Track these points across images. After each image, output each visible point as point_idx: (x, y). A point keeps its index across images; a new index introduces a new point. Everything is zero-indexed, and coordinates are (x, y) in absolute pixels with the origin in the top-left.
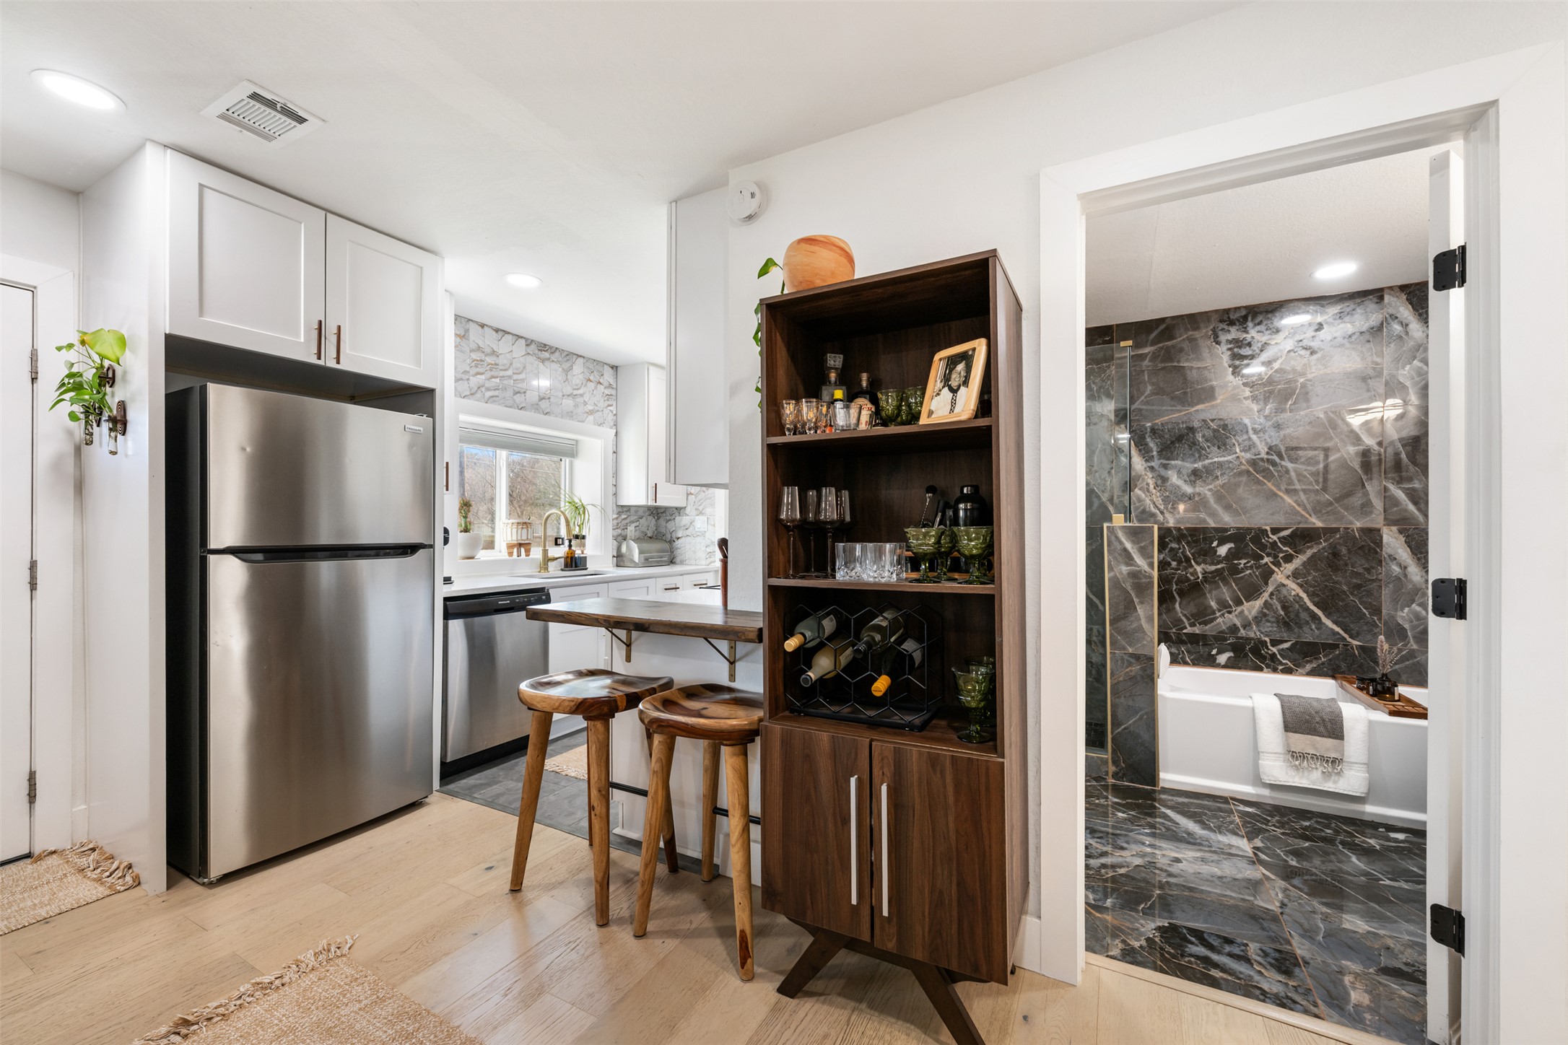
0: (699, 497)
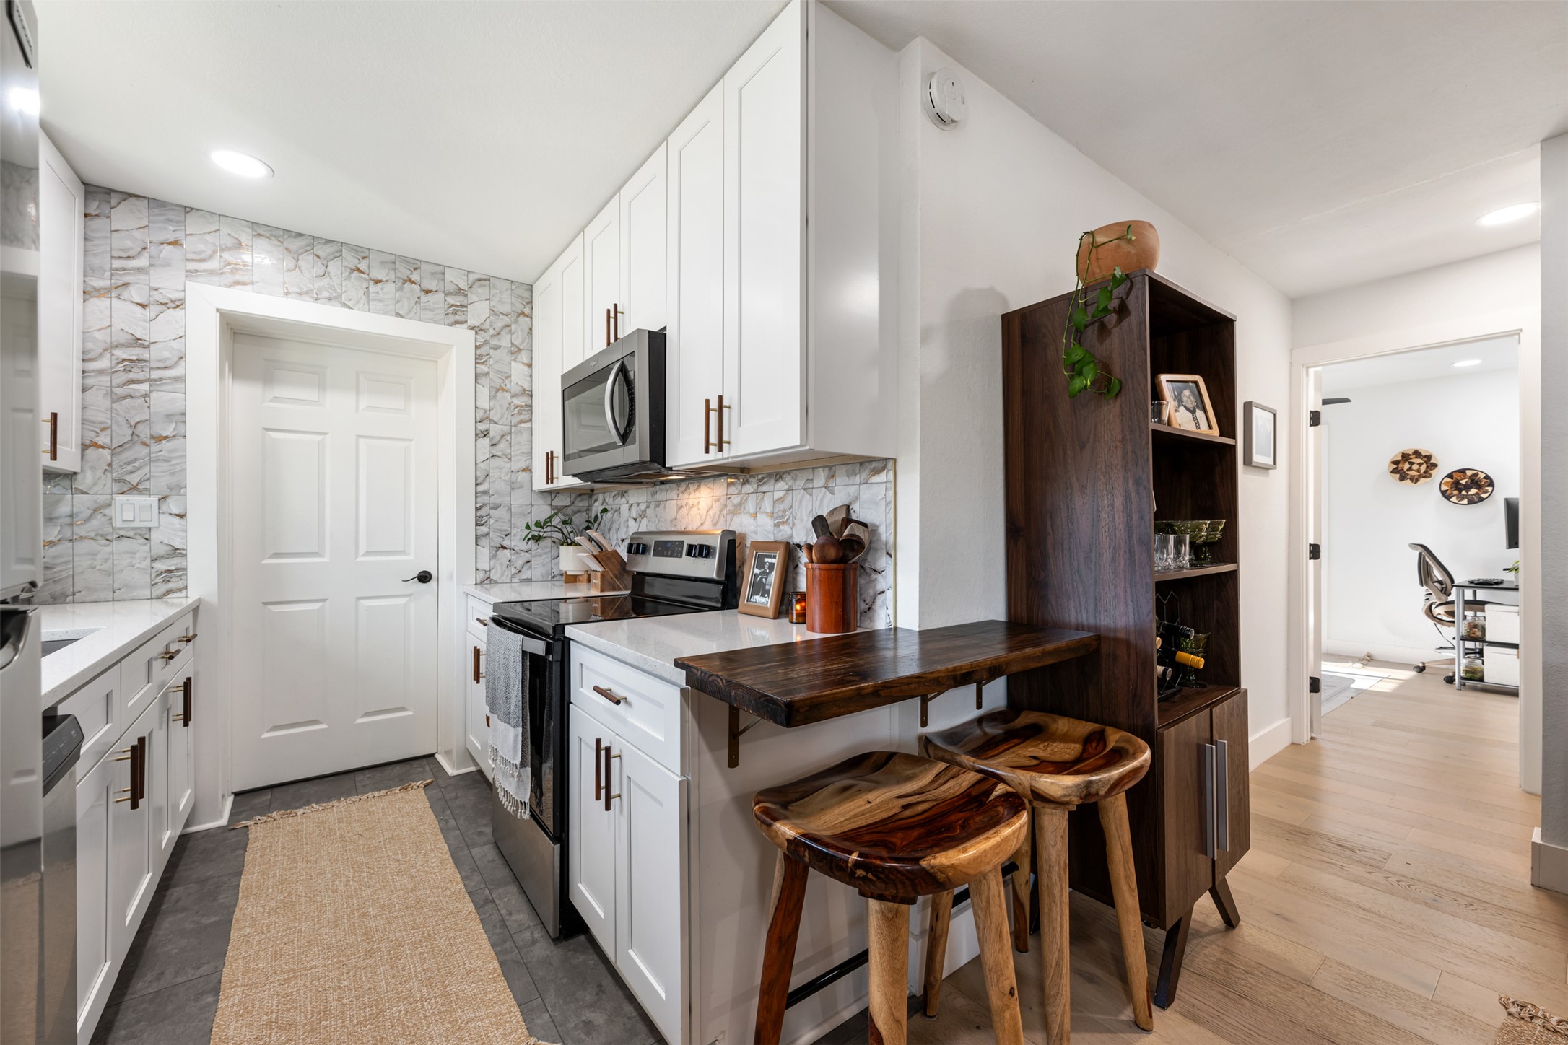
0: (126, 456)
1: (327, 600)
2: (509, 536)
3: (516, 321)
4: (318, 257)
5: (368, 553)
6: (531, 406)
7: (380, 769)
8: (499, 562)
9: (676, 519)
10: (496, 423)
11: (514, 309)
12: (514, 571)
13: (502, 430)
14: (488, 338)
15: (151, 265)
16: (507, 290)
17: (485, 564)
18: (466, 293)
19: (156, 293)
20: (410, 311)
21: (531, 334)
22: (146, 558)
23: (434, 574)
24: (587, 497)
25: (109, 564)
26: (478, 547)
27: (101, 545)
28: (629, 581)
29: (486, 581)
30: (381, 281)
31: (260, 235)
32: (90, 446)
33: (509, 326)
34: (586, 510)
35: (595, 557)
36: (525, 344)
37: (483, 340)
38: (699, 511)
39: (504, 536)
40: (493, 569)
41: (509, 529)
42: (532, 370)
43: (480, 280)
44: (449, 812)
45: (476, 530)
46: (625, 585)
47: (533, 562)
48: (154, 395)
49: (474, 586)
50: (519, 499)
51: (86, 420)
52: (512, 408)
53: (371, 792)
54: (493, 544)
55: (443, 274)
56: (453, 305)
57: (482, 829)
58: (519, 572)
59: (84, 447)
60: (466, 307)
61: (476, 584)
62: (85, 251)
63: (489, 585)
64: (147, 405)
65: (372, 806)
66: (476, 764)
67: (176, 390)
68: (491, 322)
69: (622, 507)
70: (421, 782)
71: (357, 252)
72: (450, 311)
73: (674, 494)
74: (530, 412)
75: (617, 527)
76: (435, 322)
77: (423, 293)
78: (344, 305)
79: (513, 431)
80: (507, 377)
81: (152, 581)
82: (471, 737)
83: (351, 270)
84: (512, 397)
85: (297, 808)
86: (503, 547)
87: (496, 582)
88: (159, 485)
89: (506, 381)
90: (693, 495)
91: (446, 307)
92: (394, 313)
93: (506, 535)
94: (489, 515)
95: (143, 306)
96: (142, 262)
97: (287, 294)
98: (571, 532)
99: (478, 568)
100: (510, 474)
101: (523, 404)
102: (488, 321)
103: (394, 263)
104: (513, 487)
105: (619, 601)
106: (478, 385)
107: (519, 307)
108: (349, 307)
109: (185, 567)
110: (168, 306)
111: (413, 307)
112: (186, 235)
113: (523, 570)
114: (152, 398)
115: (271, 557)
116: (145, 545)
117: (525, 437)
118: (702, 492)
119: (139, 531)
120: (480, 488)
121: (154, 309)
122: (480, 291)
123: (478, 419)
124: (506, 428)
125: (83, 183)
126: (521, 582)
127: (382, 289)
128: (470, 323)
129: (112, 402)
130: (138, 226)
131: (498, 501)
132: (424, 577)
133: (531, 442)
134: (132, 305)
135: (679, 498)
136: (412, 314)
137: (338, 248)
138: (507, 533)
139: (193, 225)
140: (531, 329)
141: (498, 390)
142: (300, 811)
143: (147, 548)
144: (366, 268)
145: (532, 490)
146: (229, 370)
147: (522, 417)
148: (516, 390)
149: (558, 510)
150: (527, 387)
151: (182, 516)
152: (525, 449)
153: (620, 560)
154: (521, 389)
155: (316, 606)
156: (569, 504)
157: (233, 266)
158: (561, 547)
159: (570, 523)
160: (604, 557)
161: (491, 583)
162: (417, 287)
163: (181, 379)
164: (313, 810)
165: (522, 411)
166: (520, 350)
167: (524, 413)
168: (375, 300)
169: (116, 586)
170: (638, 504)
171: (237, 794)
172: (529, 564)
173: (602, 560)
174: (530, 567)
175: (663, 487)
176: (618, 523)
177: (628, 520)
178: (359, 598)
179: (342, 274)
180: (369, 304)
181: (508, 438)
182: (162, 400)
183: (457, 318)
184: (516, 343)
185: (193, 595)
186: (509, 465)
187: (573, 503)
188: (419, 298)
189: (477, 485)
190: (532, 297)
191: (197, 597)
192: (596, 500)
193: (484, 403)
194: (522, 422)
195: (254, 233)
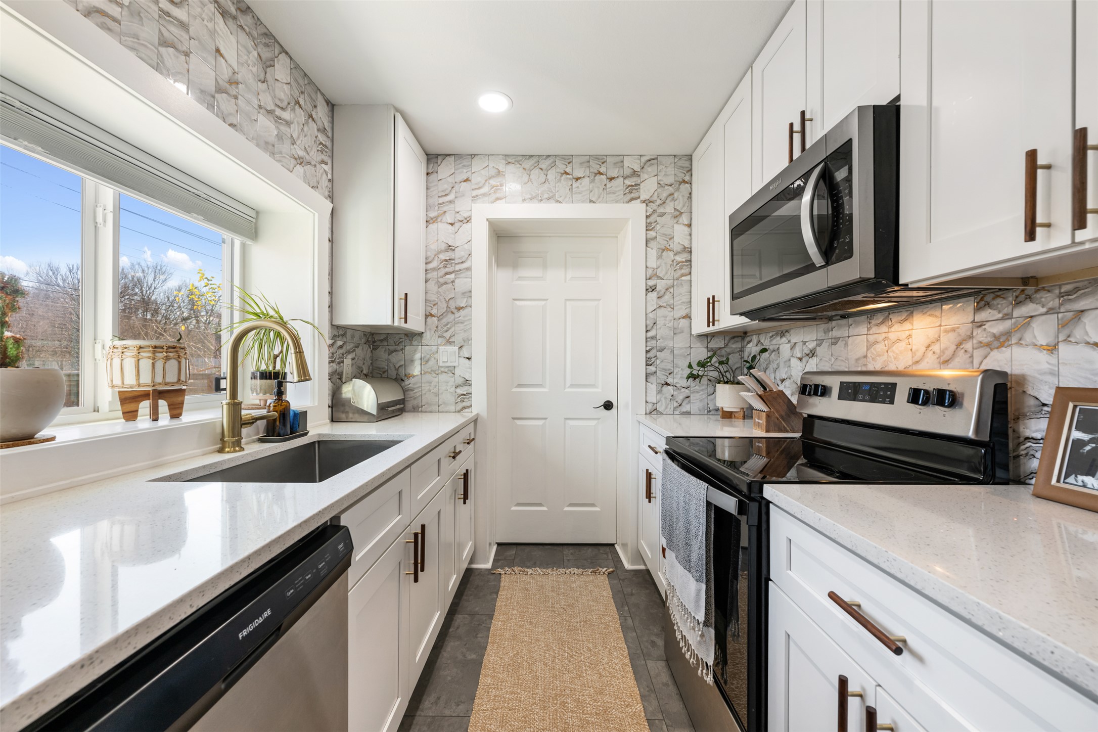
0: (444, 321)
1: (547, 418)
2: (672, 374)
3: (678, 189)
4: (542, 169)
5: (572, 386)
6: (690, 261)
7: (578, 547)
8: (664, 396)
9: (865, 357)
10: (662, 279)
11: (677, 179)
12: (676, 404)
13: (667, 284)
14: (655, 208)
15: (456, 197)
16: (671, 164)
17: (653, 398)
18: (639, 173)
19: (458, 214)
20: (599, 197)
21: (691, 198)
22: (453, 386)
23: (615, 404)
24: (740, 339)
25: (437, 389)
26: (647, 383)
27: (434, 377)
28: (799, 424)
29: (653, 412)
30: (580, 178)
31: (509, 162)
32: (429, 316)
33: (673, 194)
34: (738, 352)
35: (760, 396)
36: (685, 208)
37: (652, 210)
38: (910, 347)
39: (668, 375)
40: (659, 402)
41: (672, 369)
42: (691, 230)
43: (650, 160)
44: (626, 608)
45: (646, 369)
46: (792, 427)
47: (691, 398)
48: (457, 281)
49: (645, 416)
50: (681, 342)
51: (428, 300)
52: (675, 264)
53: (573, 568)
54: (659, 381)
55: (623, 162)
56: (629, 186)
57: (654, 638)
58: (680, 405)
59: (427, 316)
60: (639, 185)
61: (646, 414)
62: (427, 196)
63: (656, 415)
64: (454, 287)
65: (573, 582)
66: (645, 565)
67: (467, 277)
68: (658, 194)
69: (781, 347)
70: (605, 569)
71: (565, 159)
72: (627, 191)
73: (863, 329)
74: (689, 267)
75: (775, 366)
76: (617, 202)
77: (608, 180)
78: (558, 201)
79: (675, 284)
80: (671, 239)
81: (456, 400)
82: (642, 541)
83: (561, 174)
84: (675, 254)
85: (528, 567)
86: (667, 384)
87: (661, 414)
88: (458, 339)
89: (670, 242)
90: (896, 327)
91: (625, 188)
92: (589, 200)
93: (670, 374)
94: (656, 356)
95: (452, 224)
96: (451, 197)
97: (524, 200)
98: (727, 371)
99: (648, 401)
100: (672, 321)
101: (684, 260)
102: (656, 194)
103: (589, 162)
104: (676, 332)
105: (786, 443)
106: (648, 249)
107: (681, 176)
108: (560, 202)
109: (470, 392)
110: (463, 222)
111: (601, 193)
112: (472, 173)
113: (683, 404)
114: (456, 283)
115: (516, 387)
116: (452, 377)
117: (685, 288)
118: (915, 323)
119: (450, 369)
120: (650, 334)
121: (457, 225)
122: (650, 169)
123: (648, 277)
124: (670, 282)
125: (426, 154)
126: (681, 414)
127: (581, 184)
128: (642, 198)
129: (438, 288)
130: (450, 174)
131: (663, 345)
132: (608, 406)
133: (691, 292)
134: (447, 225)
135: (871, 332)
136: (601, 199)
137: (552, 158)
138: (670, 372)
139: (477, 165)
140: (690, 194)
141: (663, 250)
142: (530, 571)
143: (453, 379)
144: (571, 170)
145: (691, 334)
146: (495, 261)
147: (683, 271)
148: (677, 248)
149: (714, 352)
150: (687, 245)
151: (469, 359)
152: (685, 299)
153: (786, 401)
154: (682, 247)
155: (540, 422)
156: (723, 346)
157: (495, 188)
158: (718, 385)
159: (727, 364)
160: (769, 395)
161: (657, 414)
162: (604, 177)
163: (469, 269)
164: (538, 573)
165: (683, 266)
166: (681, 213)
167: (684, 267)
168: (576, 193)
169: (440, 403)
170: (804, 343)
171: (499, 544)
172: (688, 399)
173: (768, 400)
174: (689, 402)
175: (844, 321)
176: (776, 363)
177: (790, 360)
178: (566, 419)
179: (556, 178)
180: (572, 198)
181: (671, 290)
182: (461, 284)
183: (633, 195)
184: (678, 208)
185: (475, 411)
186: (672, 314)
187: (727, 345)
188: (605, 185)
189: (647, 331)
190: (691, 165)
191: (477, 413)
192: (749, 342)
193: (653, 263)
194: (683, 275)
195: (507, 162)
